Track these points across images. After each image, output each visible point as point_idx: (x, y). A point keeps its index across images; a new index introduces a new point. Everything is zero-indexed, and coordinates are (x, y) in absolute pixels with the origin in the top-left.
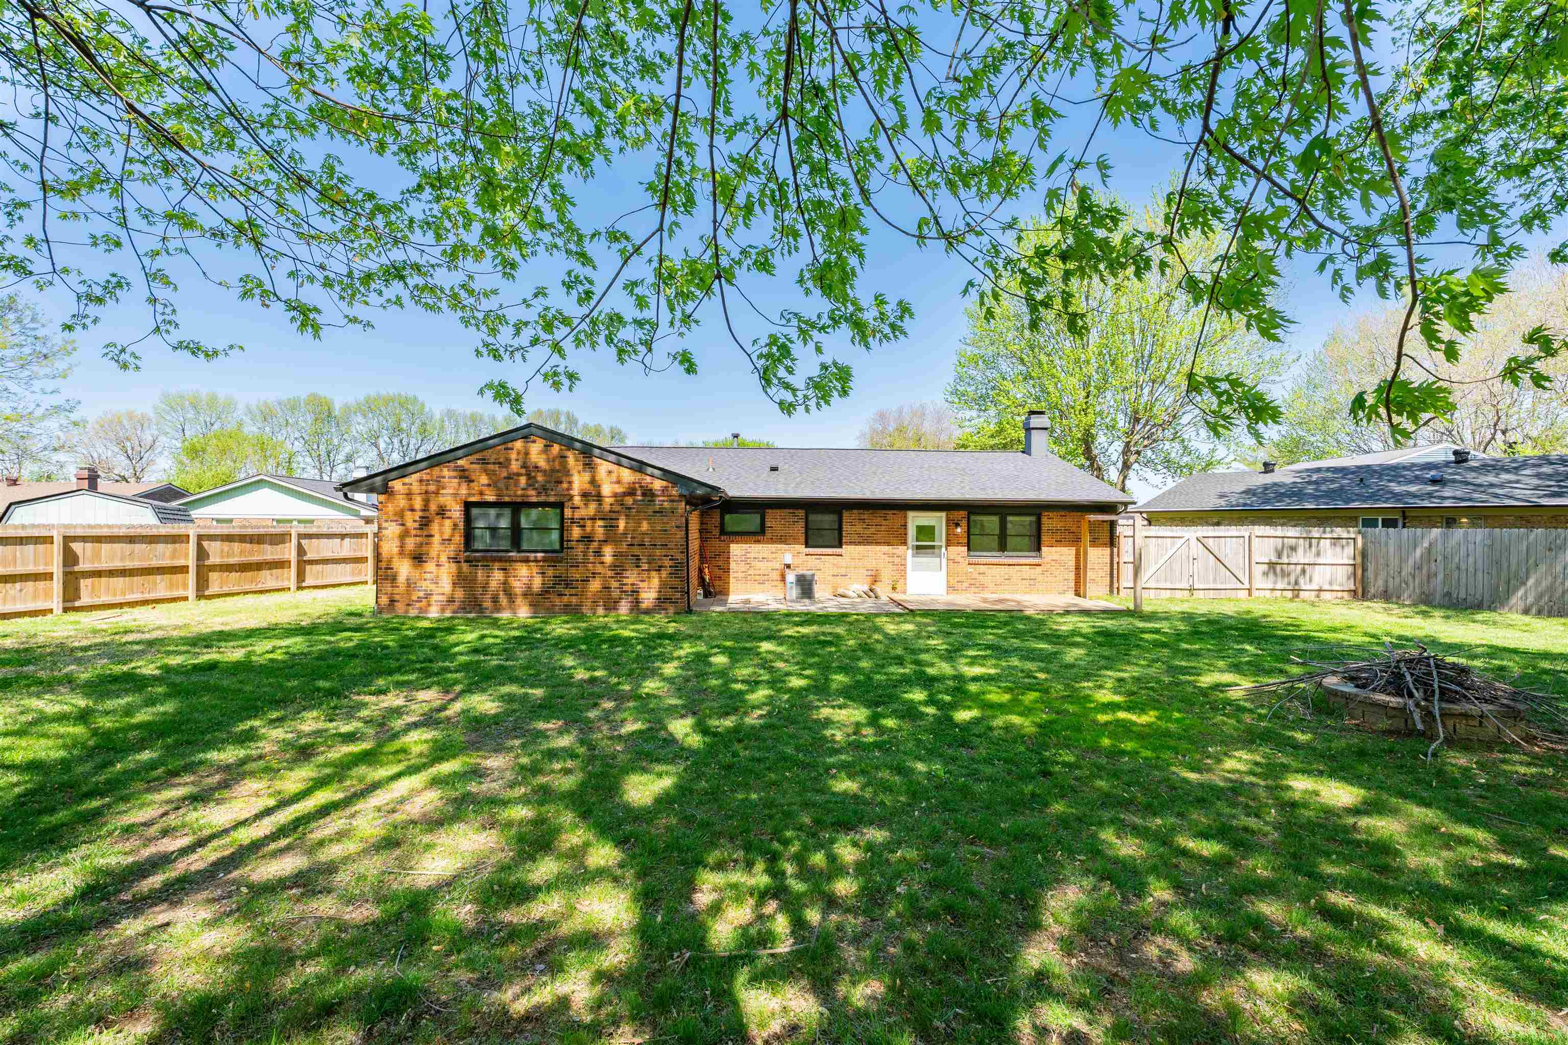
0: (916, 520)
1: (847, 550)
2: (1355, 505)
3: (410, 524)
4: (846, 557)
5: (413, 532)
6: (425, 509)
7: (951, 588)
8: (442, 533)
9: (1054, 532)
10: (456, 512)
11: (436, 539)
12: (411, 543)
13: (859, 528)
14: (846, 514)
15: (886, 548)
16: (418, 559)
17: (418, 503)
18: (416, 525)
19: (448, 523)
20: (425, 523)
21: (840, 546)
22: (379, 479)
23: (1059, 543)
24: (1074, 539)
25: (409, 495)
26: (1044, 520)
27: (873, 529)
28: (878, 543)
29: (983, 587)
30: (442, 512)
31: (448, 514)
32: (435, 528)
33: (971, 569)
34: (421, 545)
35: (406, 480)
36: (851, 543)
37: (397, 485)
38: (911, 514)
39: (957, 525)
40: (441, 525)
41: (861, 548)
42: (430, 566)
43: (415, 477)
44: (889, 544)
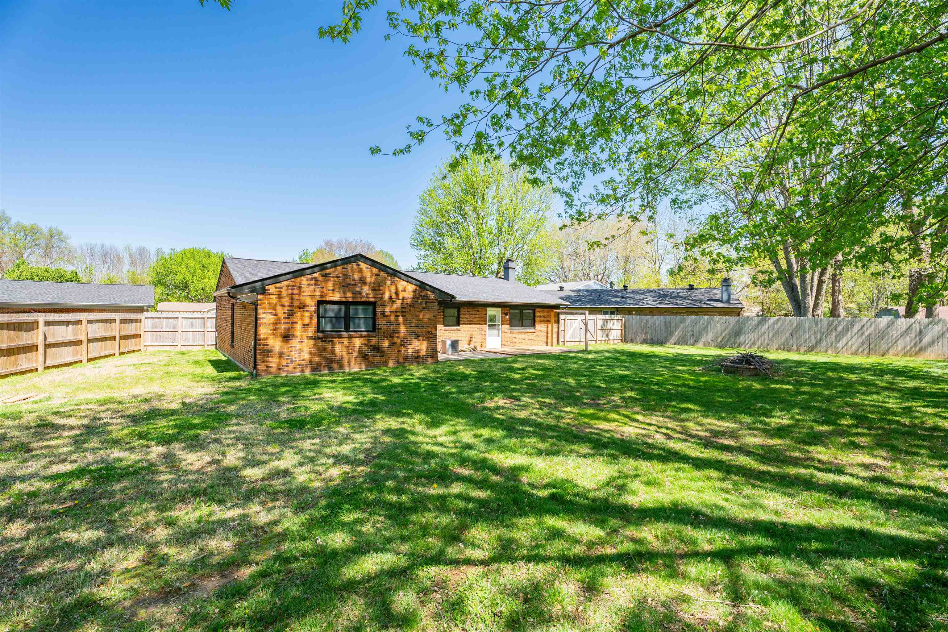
0: (491, 312)
1: (463, 327)
2: (603, 306)
3: (281, 315)
4: (462, 331)
5: (283, 320)
6: (291, 305)
7: (503, 345)
8: (303, 320)
9: (539, 317)
10: (312, 306)
11: (299, 326)
12: (282, 327)
13: (467, 316)
14: (462, 309)
15: (478, 326)
16: (287, 337)
17: (286, 301)
18: (285, 315)
19: (307, 314)
20: (291, 314)
21: (459, 325)
22: (258, 284)
23: (541, 322)
24: (547, 321)
25: (280, 296)
26: (537, 312)
27: (473, 317)
28: (475, 324)
29: (515, 343)
30: (302, 307)
31: (307, 308)
32: (298, 316)
33: (511, 335)
34: (289, 329)
35: (278, 285)
36: (464, 324)
37: (272, 289)
38: (488, 309)
39: (506, 315)
40: (302, 315)
41: (468, 326)
42: (295, 342)
43: (285, 283)
44: (479, 324)
